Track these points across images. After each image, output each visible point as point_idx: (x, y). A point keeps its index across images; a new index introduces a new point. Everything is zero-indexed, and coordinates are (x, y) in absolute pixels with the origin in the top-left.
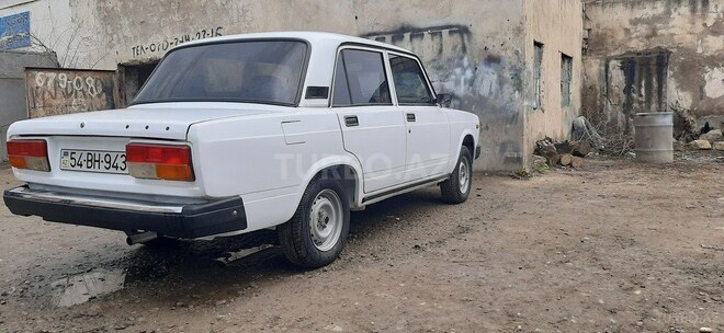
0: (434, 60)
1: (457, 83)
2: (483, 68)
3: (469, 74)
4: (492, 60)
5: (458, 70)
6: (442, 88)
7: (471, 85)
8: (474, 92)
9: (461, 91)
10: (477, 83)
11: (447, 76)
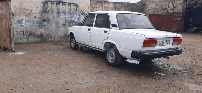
0: (69, 12)
1: (75, 18)
2: (81, 15)
3: (78, 16)
4: (83, 13)
5: (75, 15)
6: (71, 20)
7: (78, 19)
8: (79, 21)
9: (76, 20)
10: (80, 19)
11: (72, 16)
